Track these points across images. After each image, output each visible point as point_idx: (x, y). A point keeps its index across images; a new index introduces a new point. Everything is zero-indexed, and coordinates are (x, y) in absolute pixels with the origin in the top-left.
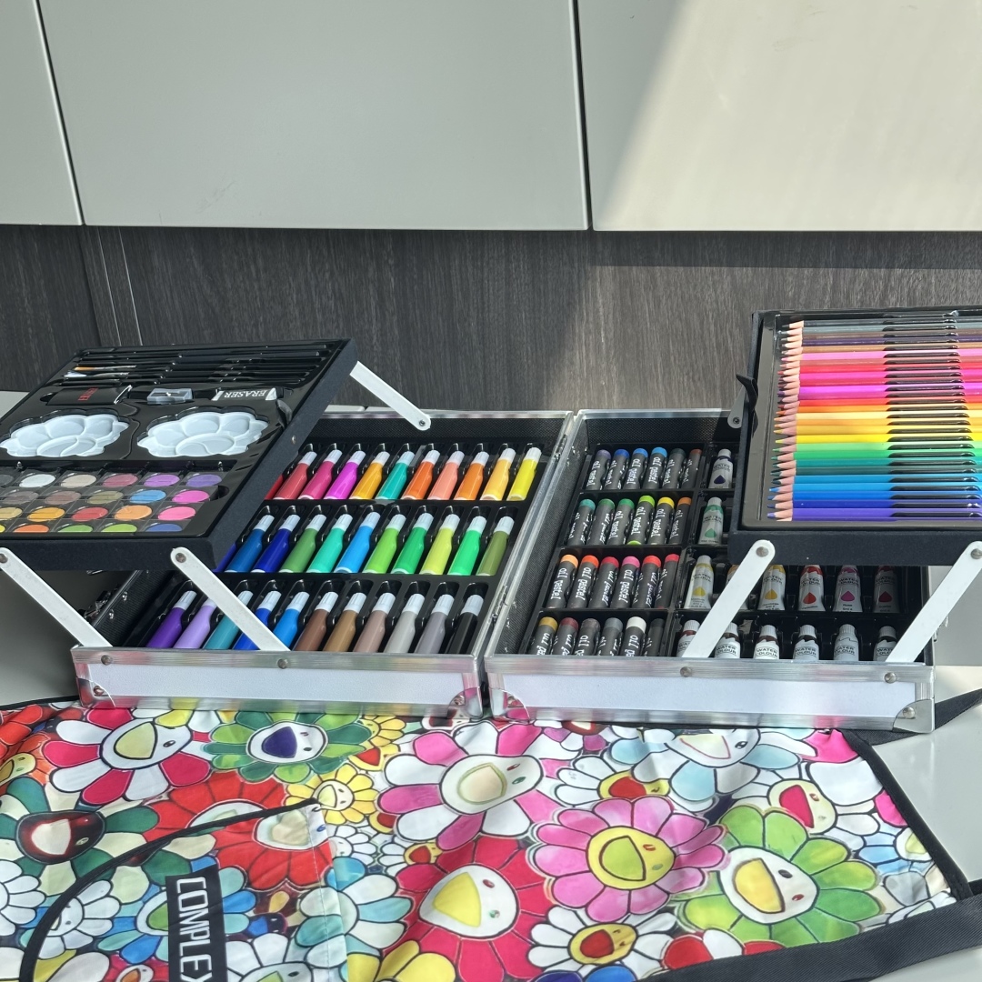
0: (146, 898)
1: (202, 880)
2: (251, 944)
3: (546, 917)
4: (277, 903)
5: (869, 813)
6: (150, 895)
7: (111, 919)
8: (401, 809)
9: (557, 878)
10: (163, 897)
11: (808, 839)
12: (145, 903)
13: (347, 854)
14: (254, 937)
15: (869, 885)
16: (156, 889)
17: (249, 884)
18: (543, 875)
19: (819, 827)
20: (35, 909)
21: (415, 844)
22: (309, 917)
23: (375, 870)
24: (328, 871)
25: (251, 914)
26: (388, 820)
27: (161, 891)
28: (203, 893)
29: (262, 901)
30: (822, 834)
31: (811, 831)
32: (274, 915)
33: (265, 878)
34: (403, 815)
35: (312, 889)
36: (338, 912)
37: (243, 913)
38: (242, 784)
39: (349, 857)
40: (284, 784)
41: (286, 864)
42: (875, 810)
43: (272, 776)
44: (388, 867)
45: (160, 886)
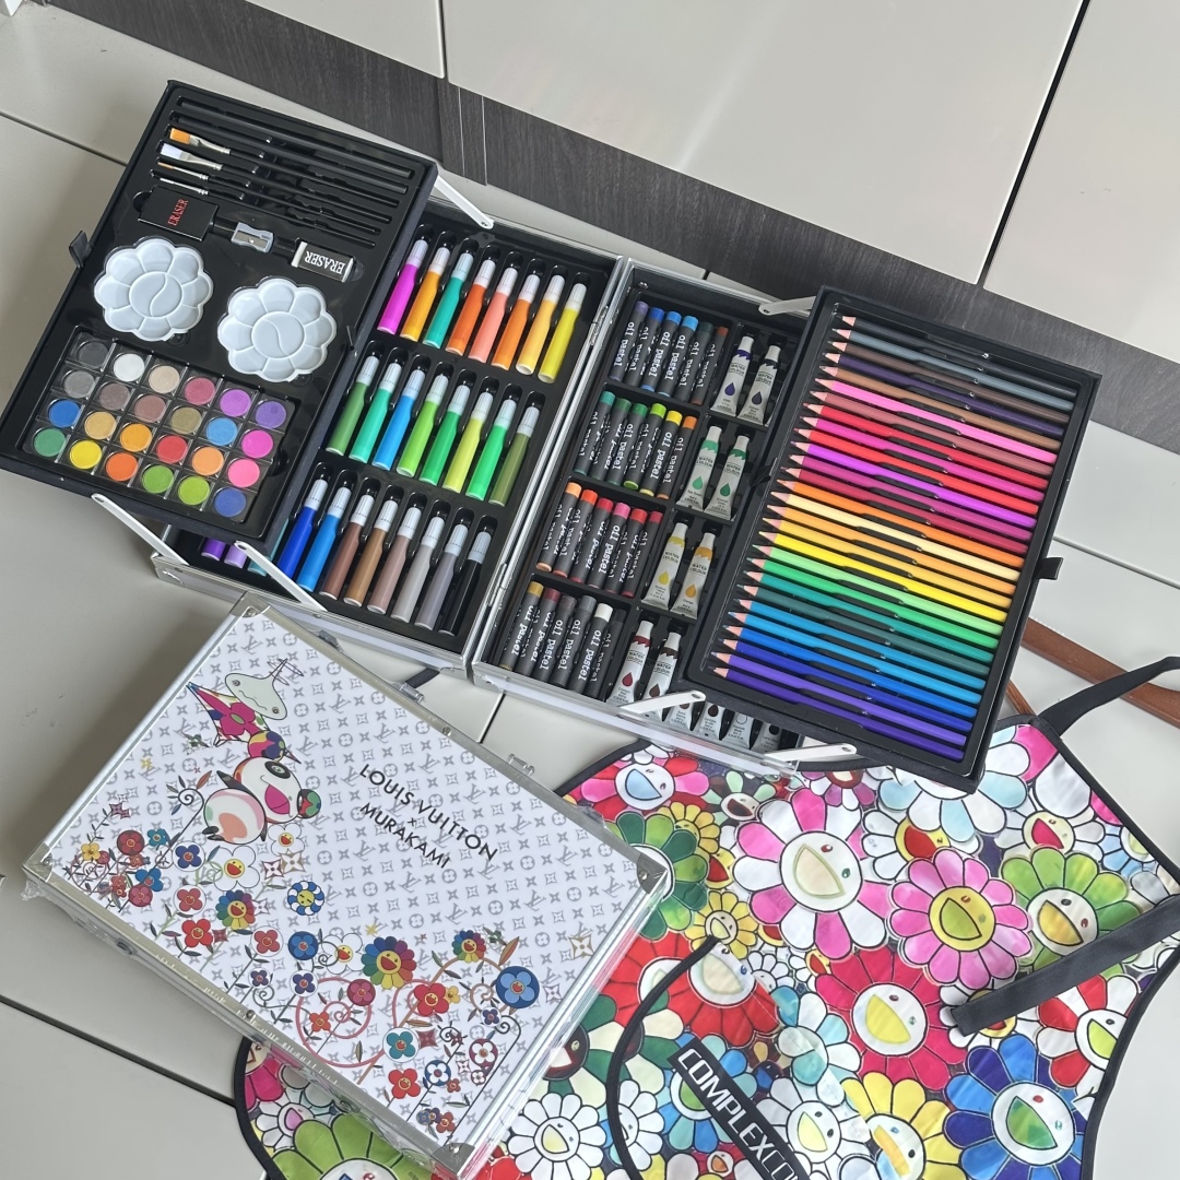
0: (667, 1083)
1: (691, 1051)
2: (771, 1098)
3: (941, 1000)
4: (761, 1051)
5: (1093, 820)
6: (669, 1078)
7: (656, 1110)
8: (775, 918)
9: (928, 963)
10: (678, 1078)
11: (1066, 859)
12: (669, 1087)
13: (774, 986)
14: (769, 1091)
15: (1124, 893)
16: (669, 1073)
17: (730, 1044)
18: (918, 967)
19: (1067, 843)
20: (598, 1124)
21: (807, 953)
22: (794, 1058)
23: (801, 990)
24: (779, 1013)
25: (750, 1070)
26: (774, 932)
27: (674, 1073)
28: (702, 1062)
29: (750, 1056)
30: (1071, 850)
31: (1064, 851)
32: (765, 1064)
33: (738, 1036)
34: (780, 923)
35: (779, 1033)
36: (812, 1048)
37: (744, 1072)
38: (652, 944)
39: (777, 987)
40: (681, 932)
41: (745, 1019)
42: (1096, 815)
43: (668, 929)
44: (807, 982)
45: (671, 1069)
